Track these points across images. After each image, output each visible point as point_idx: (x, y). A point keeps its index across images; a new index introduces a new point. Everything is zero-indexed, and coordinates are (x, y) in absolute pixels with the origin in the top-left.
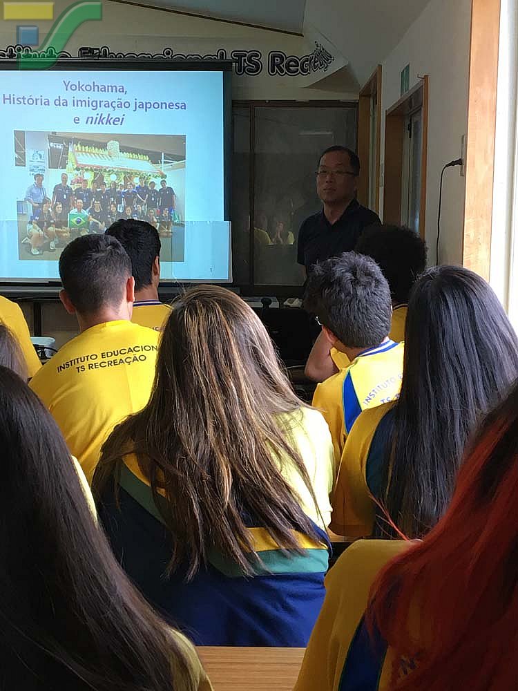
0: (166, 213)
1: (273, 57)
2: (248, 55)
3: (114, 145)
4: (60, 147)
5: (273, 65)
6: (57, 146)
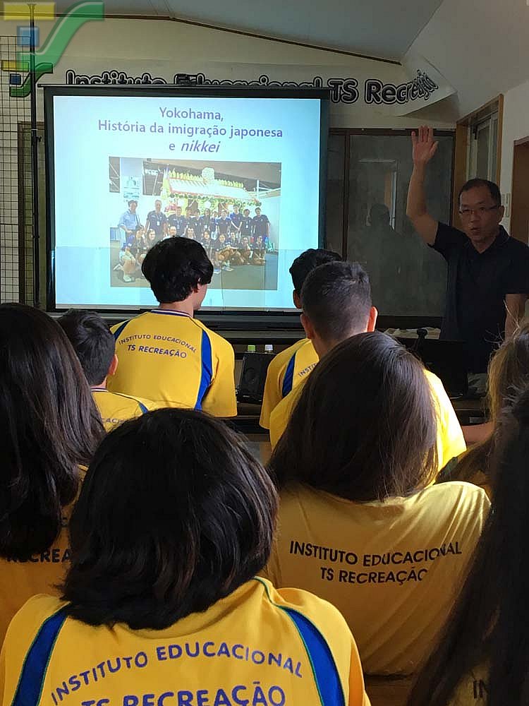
0: (259, 241)
1: (370, 86)
2: (344, 83)
3: (209, 173)
4: (154, 173)
5: (370, 92)
6: (152, 174)
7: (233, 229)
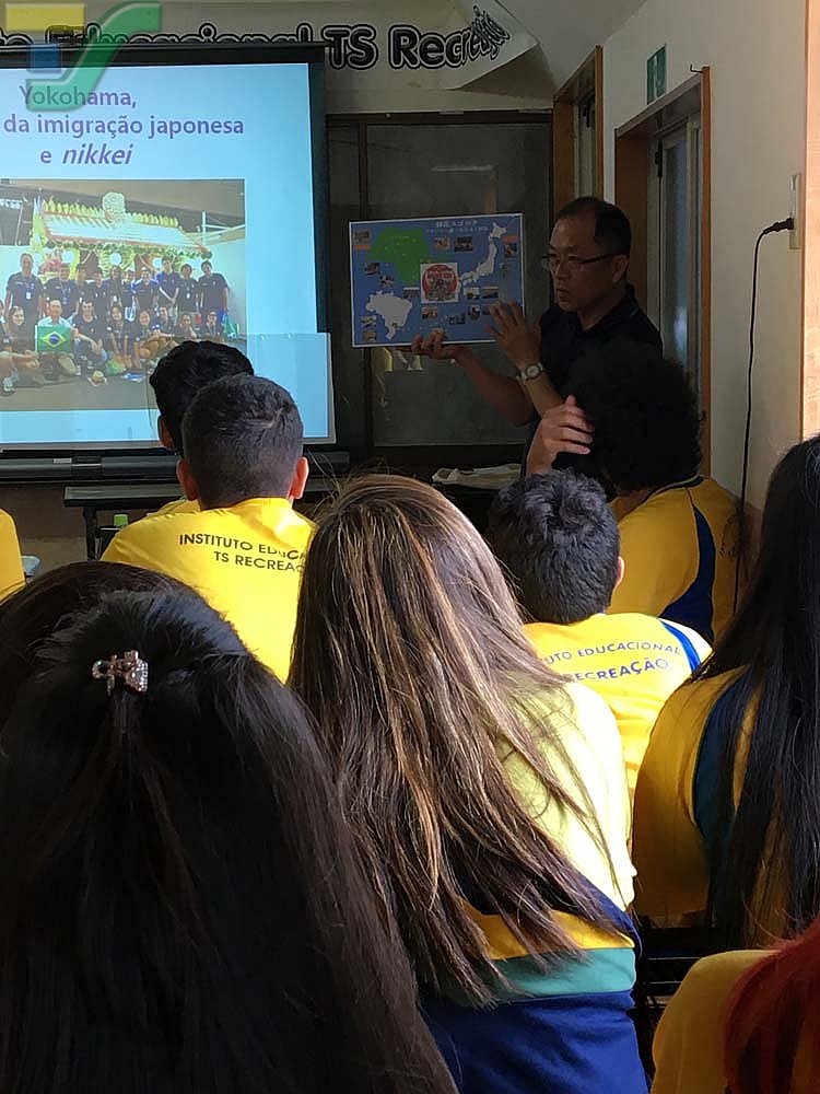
2: (351, 32)
7: (164, 302)
